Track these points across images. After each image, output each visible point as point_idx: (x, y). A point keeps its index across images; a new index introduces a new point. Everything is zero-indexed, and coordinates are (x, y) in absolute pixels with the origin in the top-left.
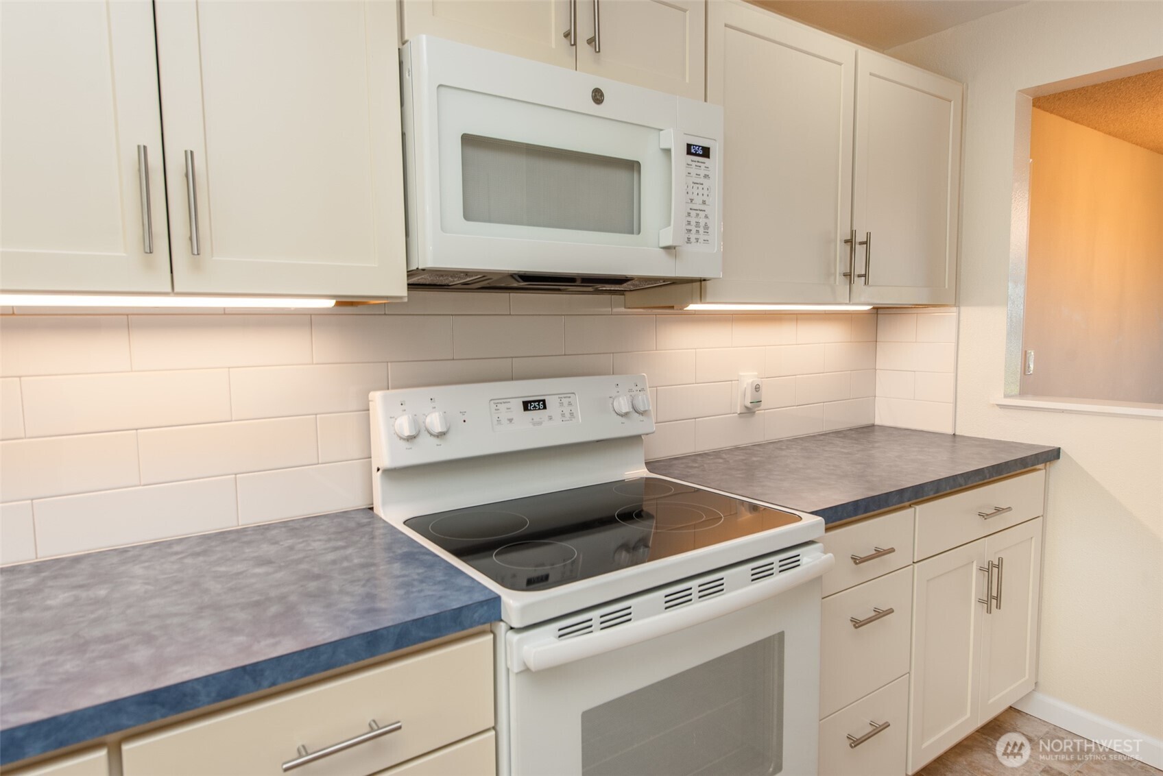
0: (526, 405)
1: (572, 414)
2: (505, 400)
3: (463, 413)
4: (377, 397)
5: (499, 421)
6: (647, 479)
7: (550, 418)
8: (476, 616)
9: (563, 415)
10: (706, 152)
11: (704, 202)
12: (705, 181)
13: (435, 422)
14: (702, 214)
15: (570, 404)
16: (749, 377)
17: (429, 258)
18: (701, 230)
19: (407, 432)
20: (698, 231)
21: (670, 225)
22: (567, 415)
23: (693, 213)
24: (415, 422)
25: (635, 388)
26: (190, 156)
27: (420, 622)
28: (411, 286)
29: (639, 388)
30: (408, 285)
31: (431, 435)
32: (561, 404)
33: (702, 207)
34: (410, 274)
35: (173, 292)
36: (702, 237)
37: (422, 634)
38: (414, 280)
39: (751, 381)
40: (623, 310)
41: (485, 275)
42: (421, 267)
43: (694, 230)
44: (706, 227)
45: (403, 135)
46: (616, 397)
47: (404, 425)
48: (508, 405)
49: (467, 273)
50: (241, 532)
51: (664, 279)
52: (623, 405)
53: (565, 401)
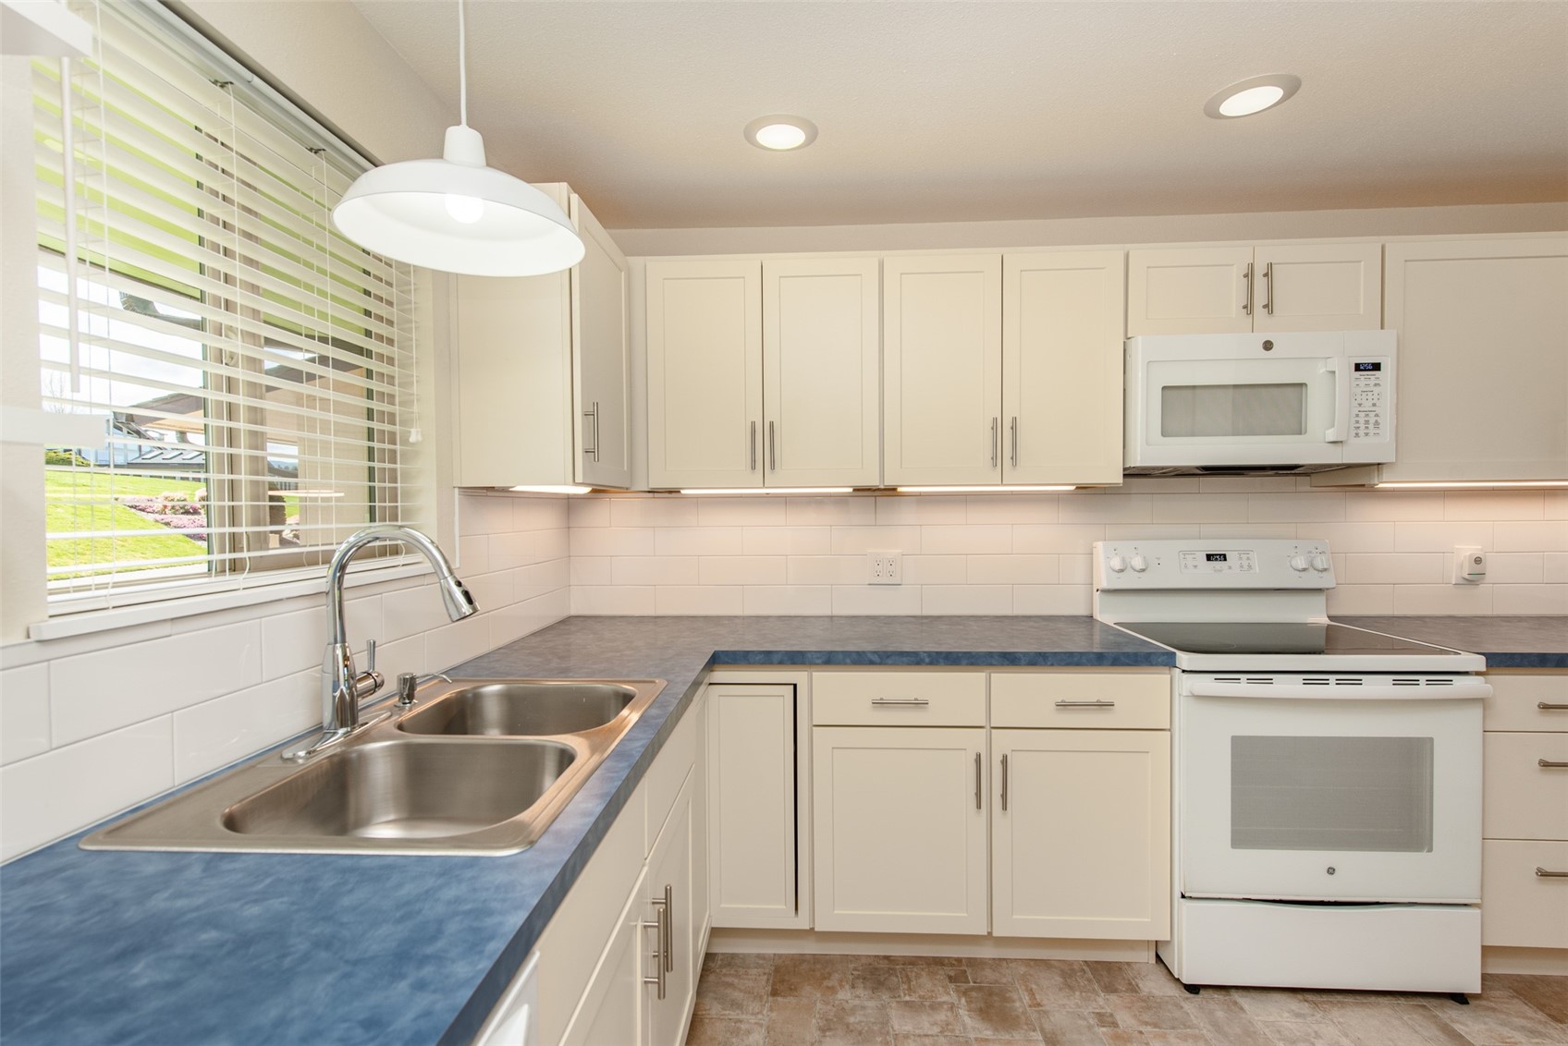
0: (1209, 557)
1: (1250, 566)
2: (1192, 552)
3: (1158, 559)
4: (1100, 546)
5: (1186, 566)
6: (1328, 625)
7: (1230, 568)
8: (1160, 660)
9: (1242, 567)
10: (1376, 367)
11: (1374, 405)
12: (1376, 390)
13: (1138, 562)
14: (1372, 414)
15: (1248, 558)
16: (1468, 549)
17: (1138, 461)
18: (1371, 426)
19: (1117, 568)
20: (1367, 428)
21: (1333, 426)
22: (1246, 567)
23: (1362, 414)
24: (1123, 560)
25: (1314, 551)
26: (1015, 419)
27: (1127, 655)
28: (1125, 475)
29: (1319, 551)
30: (1124, 475)
31: (1135, 570)
32: (1241, 558)
33: (1373, 409)
34: (1125, 469)
35: (1002, 484)
36: (1372, 430)
37: (1127, 661)
38: (1127, 472)
39: (1468, 554)
40: (1308, 488)
41: (1176, 468)
42: (1132, 466)
43: (1362, 426)
44: (1377, 423)
45: (1124, 390)
46: (1294, 557)
47: (1116, 564)
48: (1193, 556)
49: (1163, 468)
50: (1016, 617)
51: (1338, 465)
52: (1300, 562)
53: (1244, 557)
